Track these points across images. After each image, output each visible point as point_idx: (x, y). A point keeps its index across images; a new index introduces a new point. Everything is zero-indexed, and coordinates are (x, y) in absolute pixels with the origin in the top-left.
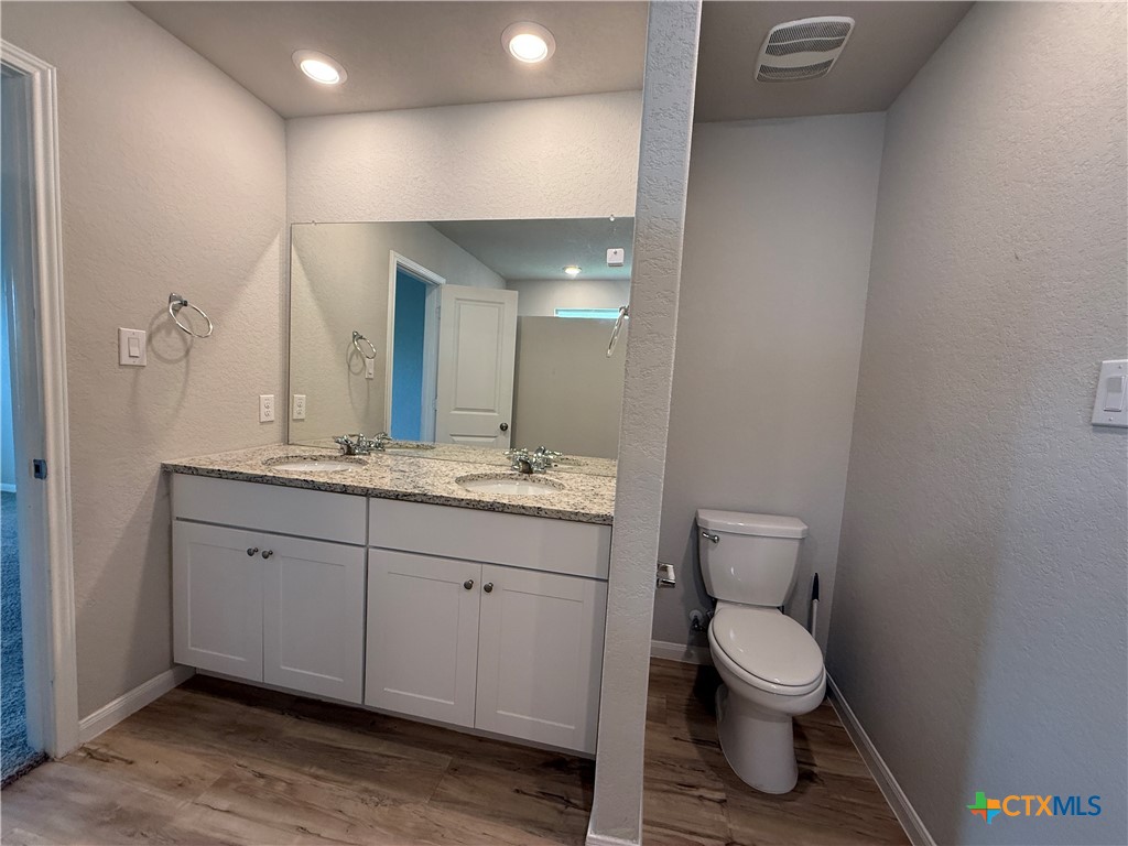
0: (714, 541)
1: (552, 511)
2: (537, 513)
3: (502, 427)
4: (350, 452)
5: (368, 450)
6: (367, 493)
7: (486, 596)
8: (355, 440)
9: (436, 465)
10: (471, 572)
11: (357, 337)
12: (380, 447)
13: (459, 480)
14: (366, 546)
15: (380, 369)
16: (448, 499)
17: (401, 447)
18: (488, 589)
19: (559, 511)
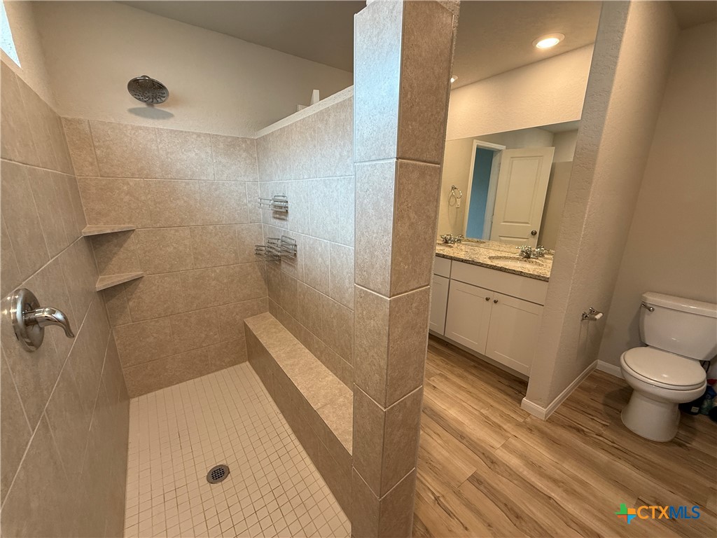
0: (650, 310)
1: (527, 274)
2: (521, 274)
3: (532, 233)
4: (446, 242)
5: (454, 242)
6: (452, 259)
7: (494, 304)
8: (449, 237)
9: (482, 250)
10: (490, 294)
11: (454, 188)
12: (459, 241)
13: (490, 258)
14: (450, 278)
15: (463, 202)
16: (482, 264)
17: (469, 241)
18: (495, 302)
19: (530, 274)
